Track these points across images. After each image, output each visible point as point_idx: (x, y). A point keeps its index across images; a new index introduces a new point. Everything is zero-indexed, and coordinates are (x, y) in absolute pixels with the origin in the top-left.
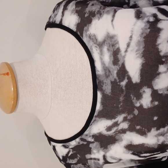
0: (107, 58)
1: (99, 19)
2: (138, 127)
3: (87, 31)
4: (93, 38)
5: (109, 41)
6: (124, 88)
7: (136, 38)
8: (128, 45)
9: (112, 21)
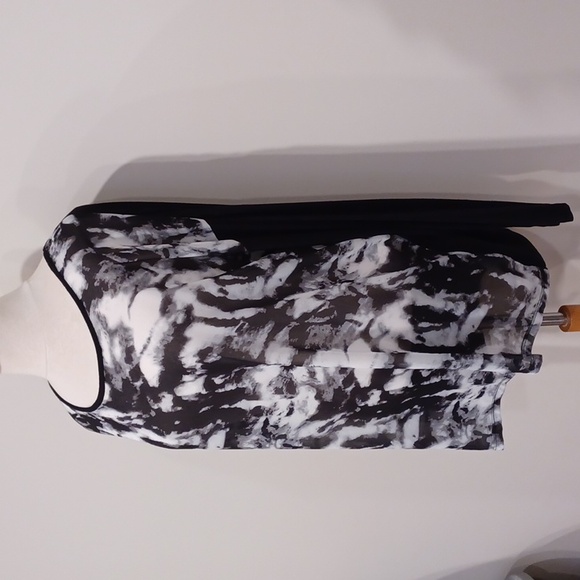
0: (119, 352)
1: (112, 296)
2: (155, 428)
3: (96, 306)
4: (102, 320)
5: (121, 332)
6: (138, 389)
7: (155, 343)
8: (145, 348)
9: (129, 306)
